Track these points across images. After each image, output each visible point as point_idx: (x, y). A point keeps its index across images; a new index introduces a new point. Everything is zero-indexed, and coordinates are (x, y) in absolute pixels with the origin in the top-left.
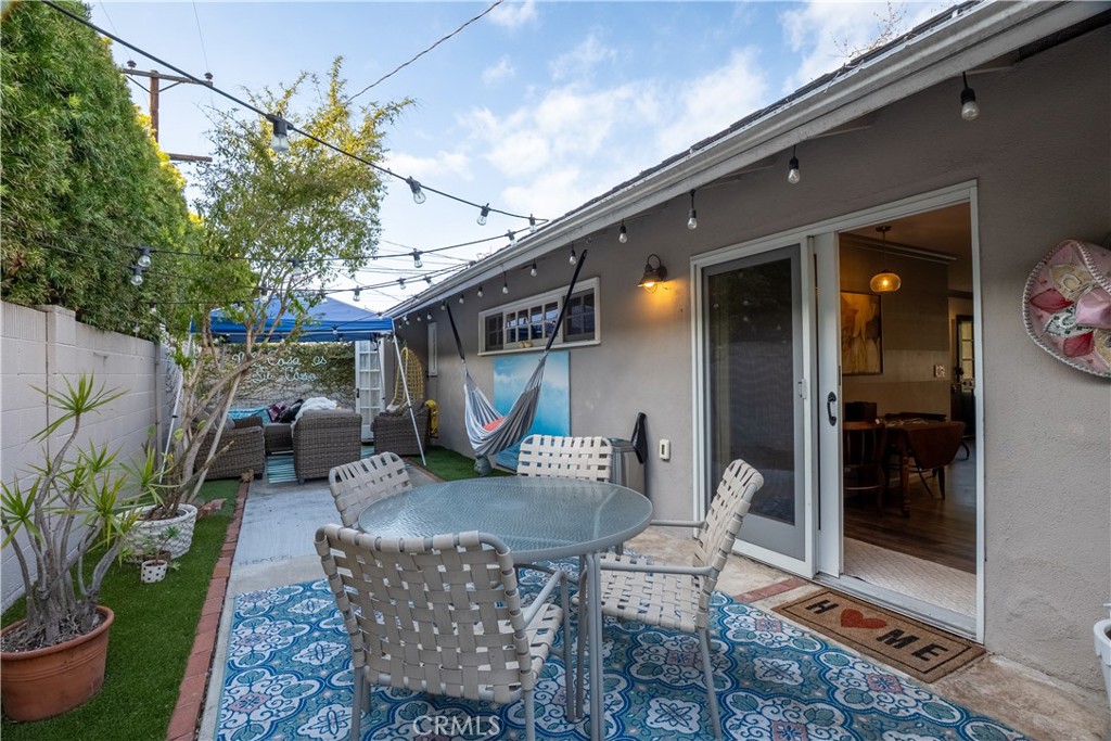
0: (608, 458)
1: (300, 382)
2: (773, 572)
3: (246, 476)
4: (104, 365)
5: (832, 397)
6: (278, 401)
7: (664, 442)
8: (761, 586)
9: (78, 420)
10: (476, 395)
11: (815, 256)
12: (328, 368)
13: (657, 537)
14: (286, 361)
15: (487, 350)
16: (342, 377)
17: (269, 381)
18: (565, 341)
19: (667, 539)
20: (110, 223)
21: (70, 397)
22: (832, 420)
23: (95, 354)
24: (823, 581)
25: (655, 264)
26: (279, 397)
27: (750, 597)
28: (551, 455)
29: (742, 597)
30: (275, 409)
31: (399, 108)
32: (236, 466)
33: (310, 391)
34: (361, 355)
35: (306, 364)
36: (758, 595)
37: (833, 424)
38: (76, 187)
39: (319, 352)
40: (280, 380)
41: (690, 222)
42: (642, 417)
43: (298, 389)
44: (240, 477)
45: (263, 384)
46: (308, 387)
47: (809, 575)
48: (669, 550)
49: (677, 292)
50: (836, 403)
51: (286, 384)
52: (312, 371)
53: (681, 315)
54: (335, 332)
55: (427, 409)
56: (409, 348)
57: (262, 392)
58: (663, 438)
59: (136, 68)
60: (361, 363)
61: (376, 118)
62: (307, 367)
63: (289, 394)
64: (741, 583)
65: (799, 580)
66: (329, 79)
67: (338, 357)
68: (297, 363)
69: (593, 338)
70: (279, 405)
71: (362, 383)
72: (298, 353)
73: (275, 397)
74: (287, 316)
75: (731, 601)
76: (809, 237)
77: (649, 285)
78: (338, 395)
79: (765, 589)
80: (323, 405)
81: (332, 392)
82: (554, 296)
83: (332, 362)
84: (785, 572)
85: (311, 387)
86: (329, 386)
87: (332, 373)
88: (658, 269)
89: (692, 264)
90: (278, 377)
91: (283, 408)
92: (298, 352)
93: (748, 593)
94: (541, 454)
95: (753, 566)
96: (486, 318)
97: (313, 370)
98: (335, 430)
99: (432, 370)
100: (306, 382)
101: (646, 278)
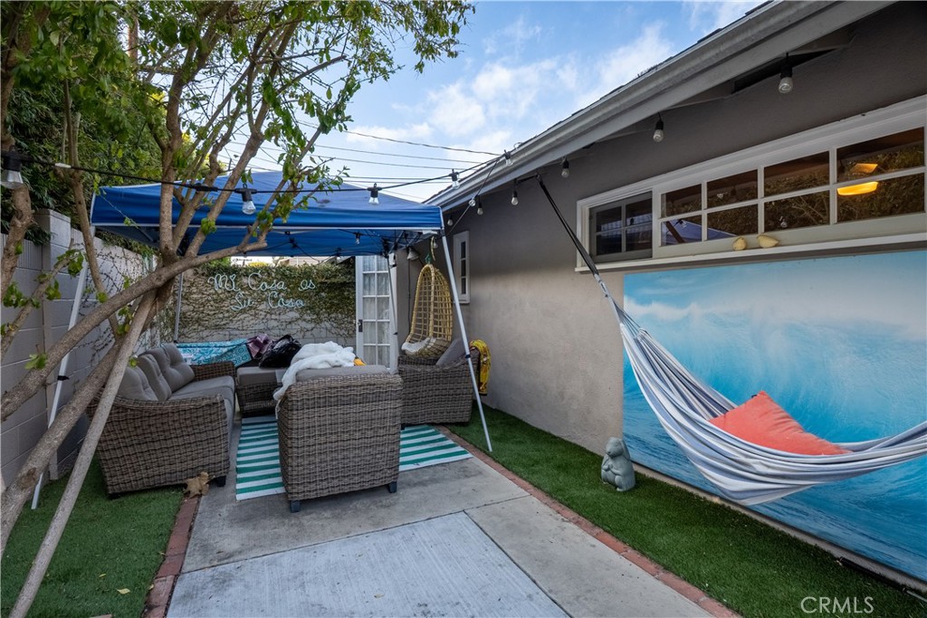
1: (286, 310)
3: (195, 485)
6: (261, 331)
12: (317, 294)
16: (332, 304)
17: (251, 308)
26: (262, 326)
30: (256, 343)
32: (178, 467)
33: (297, 319)
34: (365, 276)
35: (293, 288)
39: (307, 274)
40: (263, 307)
43: (283, 317)
44: (185, 486)
45: (243, 311)
46: (295, 315)
51: (270, 312)
52: (299, 297)
55: (475, 353)
57: (242, 320)
60: (364, 287)
62: (293, 292)
63: (274, 323)
67: (329, 281)
70: (261, 338)
71: (365, 312)
73: (257, 327)
78: (328, 325)
80: (331, 358)
81: (321, 321)
83: (323, 287)
85: (297, 315)
86: (318, 314)
87: (321, 299)
90: (260, 303)
91: (266, 342)
92: (283, 274)
96: (591, 210)
100: (292, 310)
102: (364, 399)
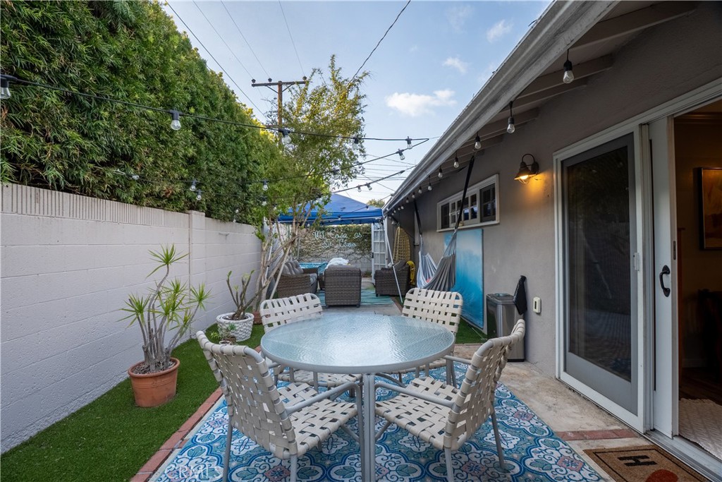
0: (459, 308)
2: (611, 420)
4: (226, 239)
5: (666, 271)
7: (537, 299)
8: (589, 429)
9: (168, 267)
10: (427, 258)
11: (651, 141)
12: (363, 240)
13: (526, 372)
14: (340, 235)
15: (442, 228)
18: (481, 221)
19: (534, 375)
20: (220, 167)
21: (163, 254)
22: (667, 292)
23: (220, 234)
24: (655, 436)
25: (529, 161)
27: (572, 435)
28: (424, 302)
29: (564, 434)
31: (361, 80)
34: (375, 232)
35: (351, 237)
36: (581, 435)
37: (667, 296)
38: (199, 152)
39: (358, 230)
40: (336, 247)
41: (509, 128)
42: (523, 279)
43: (346, 252)
45: (327, 249)
46: (352, 251)
47: (641, 429)
48: (528, 384)
49: (546, 182)
50: (670, 275)
51: (340, 249)
53: (547, 199)
54: (340, 219)
55: (407, 266)
56: (401, 227)
57: (327, 253)
58: (536, 296)
59: (272, 82)
60: (374, 237)
61: (349, 88)
62: (351, 240)
64: (571, 422)
65: (631, 432)
66: (330, 69)
67: (365, 233)
68: (346, 237)
69: (494, 219)
71: (376, 249)
72: (346, 231)
74: (313, 211)
75: (551, 434)
76: (641, 125)
77: (524, 177)
79: (592, 432)
80: (339, 262)
81: (365, 254)
82: (474, 190)
83: (364, 236)
84: (621, 422)
86: (363, 251)
87: (364, 243)
88: (532, 165)
89: (555, 158)
90: (335, 245)
93: (573, 432)
94: (418, 301)
95: (594, 410)
96: (442, 207)
97: (355, 241)
98: (345, 277)
99: (417, 242)
100: (350, 248)
101: (521, 173)
102: (347, 275)
